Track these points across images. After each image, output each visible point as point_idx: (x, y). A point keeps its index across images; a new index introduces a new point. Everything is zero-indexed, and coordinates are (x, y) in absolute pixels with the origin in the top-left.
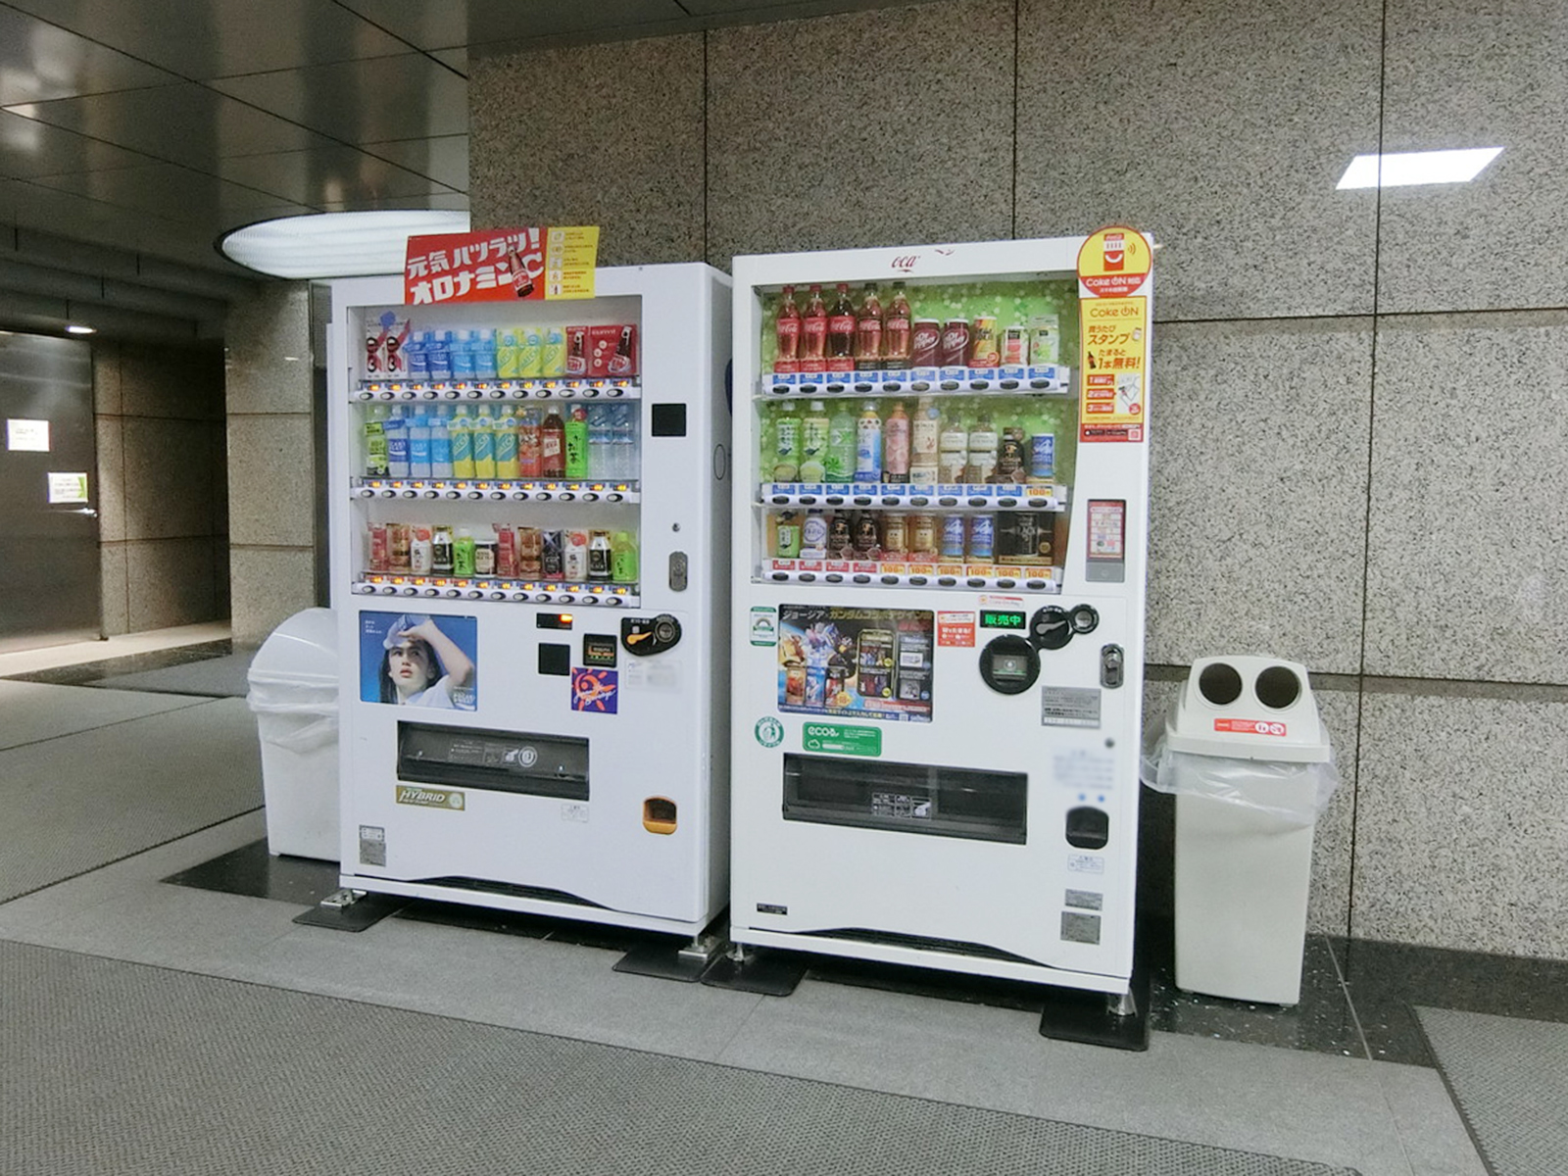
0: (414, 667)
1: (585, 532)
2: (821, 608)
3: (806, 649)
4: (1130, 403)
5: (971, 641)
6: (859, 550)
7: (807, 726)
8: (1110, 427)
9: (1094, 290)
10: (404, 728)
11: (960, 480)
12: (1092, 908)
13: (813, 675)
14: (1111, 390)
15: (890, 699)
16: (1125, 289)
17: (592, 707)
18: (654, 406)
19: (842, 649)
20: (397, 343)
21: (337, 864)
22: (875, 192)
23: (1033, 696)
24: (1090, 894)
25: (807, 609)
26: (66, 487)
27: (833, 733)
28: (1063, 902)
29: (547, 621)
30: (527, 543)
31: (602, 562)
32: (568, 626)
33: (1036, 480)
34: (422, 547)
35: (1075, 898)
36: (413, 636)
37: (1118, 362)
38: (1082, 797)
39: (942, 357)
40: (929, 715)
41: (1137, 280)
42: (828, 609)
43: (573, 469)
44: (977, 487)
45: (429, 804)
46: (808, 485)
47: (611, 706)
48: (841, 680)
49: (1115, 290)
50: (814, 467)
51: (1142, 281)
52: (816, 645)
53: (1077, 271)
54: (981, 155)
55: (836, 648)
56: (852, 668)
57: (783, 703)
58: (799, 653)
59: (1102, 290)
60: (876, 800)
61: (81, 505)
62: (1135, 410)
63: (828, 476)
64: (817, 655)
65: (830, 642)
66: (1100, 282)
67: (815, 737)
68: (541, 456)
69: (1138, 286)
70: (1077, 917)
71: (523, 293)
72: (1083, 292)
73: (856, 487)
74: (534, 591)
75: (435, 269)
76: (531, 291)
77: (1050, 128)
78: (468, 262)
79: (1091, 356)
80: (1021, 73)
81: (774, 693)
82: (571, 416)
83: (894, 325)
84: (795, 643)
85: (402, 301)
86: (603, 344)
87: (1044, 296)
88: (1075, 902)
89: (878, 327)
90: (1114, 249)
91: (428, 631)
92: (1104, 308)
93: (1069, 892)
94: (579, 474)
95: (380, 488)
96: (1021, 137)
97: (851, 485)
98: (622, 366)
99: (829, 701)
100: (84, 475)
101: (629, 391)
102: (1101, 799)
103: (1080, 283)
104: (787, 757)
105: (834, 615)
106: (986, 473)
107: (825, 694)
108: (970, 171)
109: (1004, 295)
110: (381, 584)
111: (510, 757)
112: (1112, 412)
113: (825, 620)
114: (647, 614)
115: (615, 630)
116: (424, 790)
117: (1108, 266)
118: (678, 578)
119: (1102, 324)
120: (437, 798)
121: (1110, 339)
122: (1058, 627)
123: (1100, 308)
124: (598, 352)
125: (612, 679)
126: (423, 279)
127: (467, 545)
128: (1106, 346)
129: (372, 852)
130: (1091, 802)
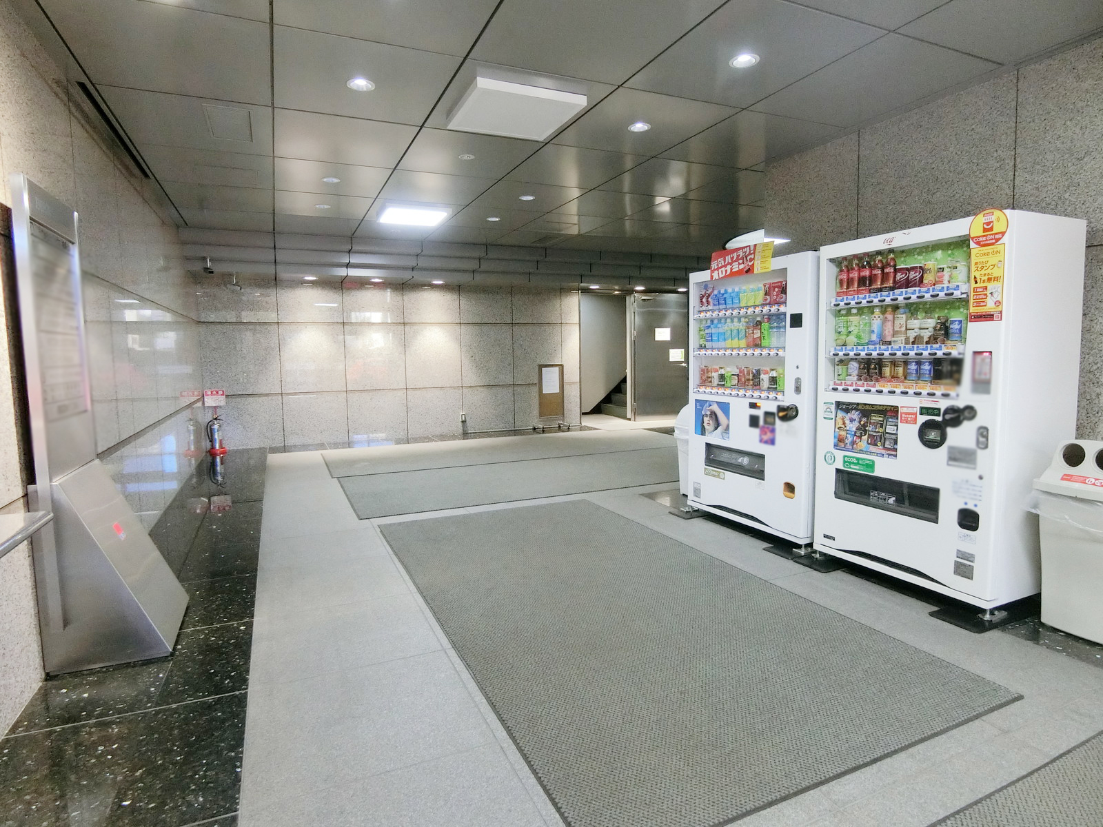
0: (711, 422)
1: (768, 369)
2: (855, 404)
3: (847, 422)
4: (995, 300)
5: (915, 421)
6: (869, 377)
7: (845, 457)
8: (984, 314)
9: (978, 243)
10: (708, 446)
11: (913, 343)
12: (970, 561)
13: (849, 434)
14: (986, 294)
15: (880, 447)
16: (994, 241)
17: (766, 442)
18: (791, 315)
19: (862, 423)
20: (709, 295)
21: (687, 496)
22: (938, 194)
23: (943, 450)
24: (969, 554)
25: (850, 404)
26: (676, 355)
27: (855, 461)
28: (955, 556)
29: (753, 406)
30: (748, 374)
31: (774, 380)
32: (759, 408)
33: (950, 342)
34: (715, 375)
35: (961, 554)
36: (711, 410)
37: (989, 280)
38: (966, 504)
39: (908, 284)
40: (896, 456)
41: (1000, 236)
42: (858, 404)
43: (764, 343)
44: (921, 346)
45: (714, 476)
46: (849, 348)
47: (772, 442)
48: (860, 437)
49: (989, 242)
50: (852, 339)
51: (1003, 236)
52: (852, 420)
53: (969, 235)
54: (995, 164)
55: (860, 422)
56: (865, 431)
57: (836, 446)
58: (844, 424)
59: (982, 243)
60: (872, 494)
61: (682, 362)
62: (998, 304)
63: (858, 343)
64: (851, 425)
65: (857, 420)
66: (981, 239)
67: (847, 462)
68: (753, 338)
69: (1000, 238)
70: (962, 564)
71: (747, 272)
72: (972, 245)
73: (868, 348)
74: (749, 393)
75: (720, 265)
76: (749, 271)
77: (1036, 142)
78: (730, 261)
79: (975, 278)
80: (1019, 114)
81: (832, 441)
82: (764, 322)
83: (887, 270)
84: (843, 419)
85: (709, 279)
86: (776, 289)
87: (963, 248)
88: (961, 556)
89: (880, 272)
90: (988, 221)
91: (715, 408)
92: (983, 252)
93: (958, 551)
94: (767, 345)
95: (703, 352)
96: (1019, 150)
97: (866, 347)
98: (782, 298)
99: (855, 446)
100: (683, 350)
101: (782, 309)
102: (976, 506)
103: (971, 241)
104: (838, 471)
105: (860, 407)
106: (926, 339)
107: (853, 443)
108: (989, 175)
109: (943, 250)
110: (702, 389)
111: (740, 460)
112: (985, 306)
113: (857, 409)
114: (786, 404)
115: (774, 410)
116: (712, 470)
117: (985, 230)
118: (798, 390)
119: (981, 260)
120: (716, 474)
121: (985, 268)
122: (957, 416)
123: (980, 252)
124: (775, 293)
125: (773, 431)
126: (716, 270)
127: (730, 374)
128: (983, 272)
129: (697, 492)
130: (970, 507)
